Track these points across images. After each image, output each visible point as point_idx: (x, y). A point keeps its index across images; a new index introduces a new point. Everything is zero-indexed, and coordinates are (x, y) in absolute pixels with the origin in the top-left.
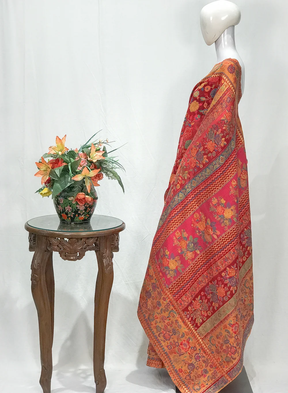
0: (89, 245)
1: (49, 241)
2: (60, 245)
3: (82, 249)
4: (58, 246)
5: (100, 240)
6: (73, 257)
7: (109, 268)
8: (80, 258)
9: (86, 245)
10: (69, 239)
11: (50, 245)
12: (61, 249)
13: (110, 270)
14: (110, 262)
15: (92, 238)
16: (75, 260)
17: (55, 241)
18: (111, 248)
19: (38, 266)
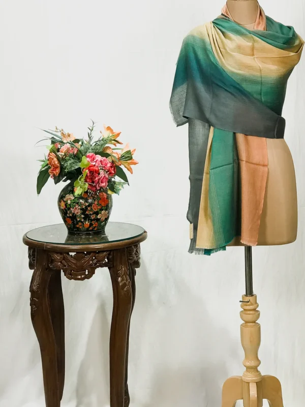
0: (99, 261)
1: (51, 256)
2: (63, 261)
3: (92, 265)
4: (61, 262)
5: (113, 254)
6: (81, 276)
7: (125, 289)
8: (89, 277)
9: (95, 261)
10: (75, 253)
11: (52, 261)
12: (65, 266)
13: (128, 291)
14: (127, 281)
15: (103, 251)
16: (82, 279)
17: (57, 257)
18: (128, 263)
19: (38, 288)
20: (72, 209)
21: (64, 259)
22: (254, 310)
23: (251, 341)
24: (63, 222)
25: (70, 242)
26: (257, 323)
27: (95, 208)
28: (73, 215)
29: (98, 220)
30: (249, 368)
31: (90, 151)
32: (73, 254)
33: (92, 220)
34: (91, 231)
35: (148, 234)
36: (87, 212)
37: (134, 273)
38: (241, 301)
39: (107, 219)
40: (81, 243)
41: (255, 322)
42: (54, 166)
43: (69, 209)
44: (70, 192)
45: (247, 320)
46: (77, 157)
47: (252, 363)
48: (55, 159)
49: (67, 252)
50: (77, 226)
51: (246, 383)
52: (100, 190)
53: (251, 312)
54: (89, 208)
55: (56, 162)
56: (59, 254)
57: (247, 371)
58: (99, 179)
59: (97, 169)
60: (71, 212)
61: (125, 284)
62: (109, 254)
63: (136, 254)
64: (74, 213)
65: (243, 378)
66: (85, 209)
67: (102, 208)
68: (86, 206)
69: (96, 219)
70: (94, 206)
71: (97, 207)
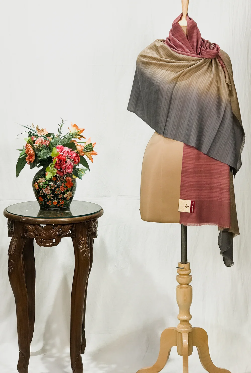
0: (64, 232)
1: (25, 227)
2: (36, 231)
3: (58, 235)
4: (34, 232)
5: (76, 226)
6: (49, 243)
7: (85, 255)
8: (56, 244)
9: (61, 232)
10: (45, 225)
11: (27, 231)
12: (37, 235)
13: (87, 257)
14: (86, 248)
15: (68, 224)
16: (50, 246)
17: (31, 228)
18: (88, 234)
19: (15, 252)
20: (43, 190)
21: (36, 230)
22: (188, 275)
23: (184, 300)
24: (36, 200)
25: (41, 216)
26: (190, 285)
27: (62, 189)
28: (44, 194)
29: (64, 199)
30: (182, 321)
31: (60, 143)
32: (43, 226)
33: (59, 199)
34: (58, 207)
35: (104, 211)
36: (55, 193)
37: (92, 242)
38: (177, 268)
39: (71, 198)
40: (50, 217)
41: (188, 285)
42: (30, 155)
43: (41, 189)
44: (42, 176)
45: (181, 283)
46: (49, 148)
47: (185, 317)
48: (31, 149)
49: (39, 224)
50: (47, 203)
51: (179, 333)
52: (66, 175)
53: (185, 276)
54: (57, 189)
55: (32, 152)
56: (32, 226)
57: (181, 323)
58: (66, 166)
59: (64, 158)
60: (43, 192)
61: (84, 250)
62: (72, 227)
63: (94, 227)
64: (45, 193)
65: (177, 329)
66: (54, 189)
67: (68, 189)
68: (55, 188)
69: (63, 198)
70: (61, 188)
71: (64, 188)
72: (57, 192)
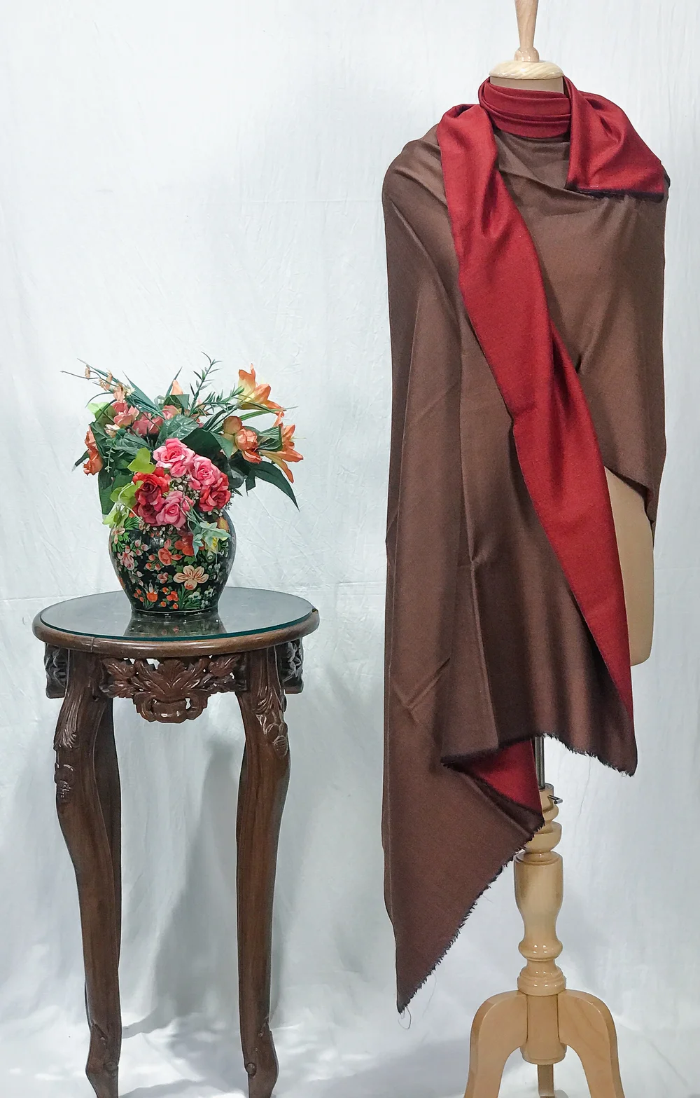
7: (276, 742)
9: (208, 677)
10: (160, 661)
11: (108, 679)
14: (279, 723)
15: (225, 656)
17: (120, 669)
19: (75, 741)
20: (119, 556)
21: (135, 675)
27: (167, 560)
29: (176, 587)
33: (161, 586)
36: (147, 567)
49: (140, 656)
50: (135, 596)
54: (150, 557)
61: (275, 729)
62: (238, 663)
66: (142, 557)
67: (183, 558)
68: (145, 552)
69: (170, 584)
70: (162, 554)
71: (169, 556)
72: (150, 566)
